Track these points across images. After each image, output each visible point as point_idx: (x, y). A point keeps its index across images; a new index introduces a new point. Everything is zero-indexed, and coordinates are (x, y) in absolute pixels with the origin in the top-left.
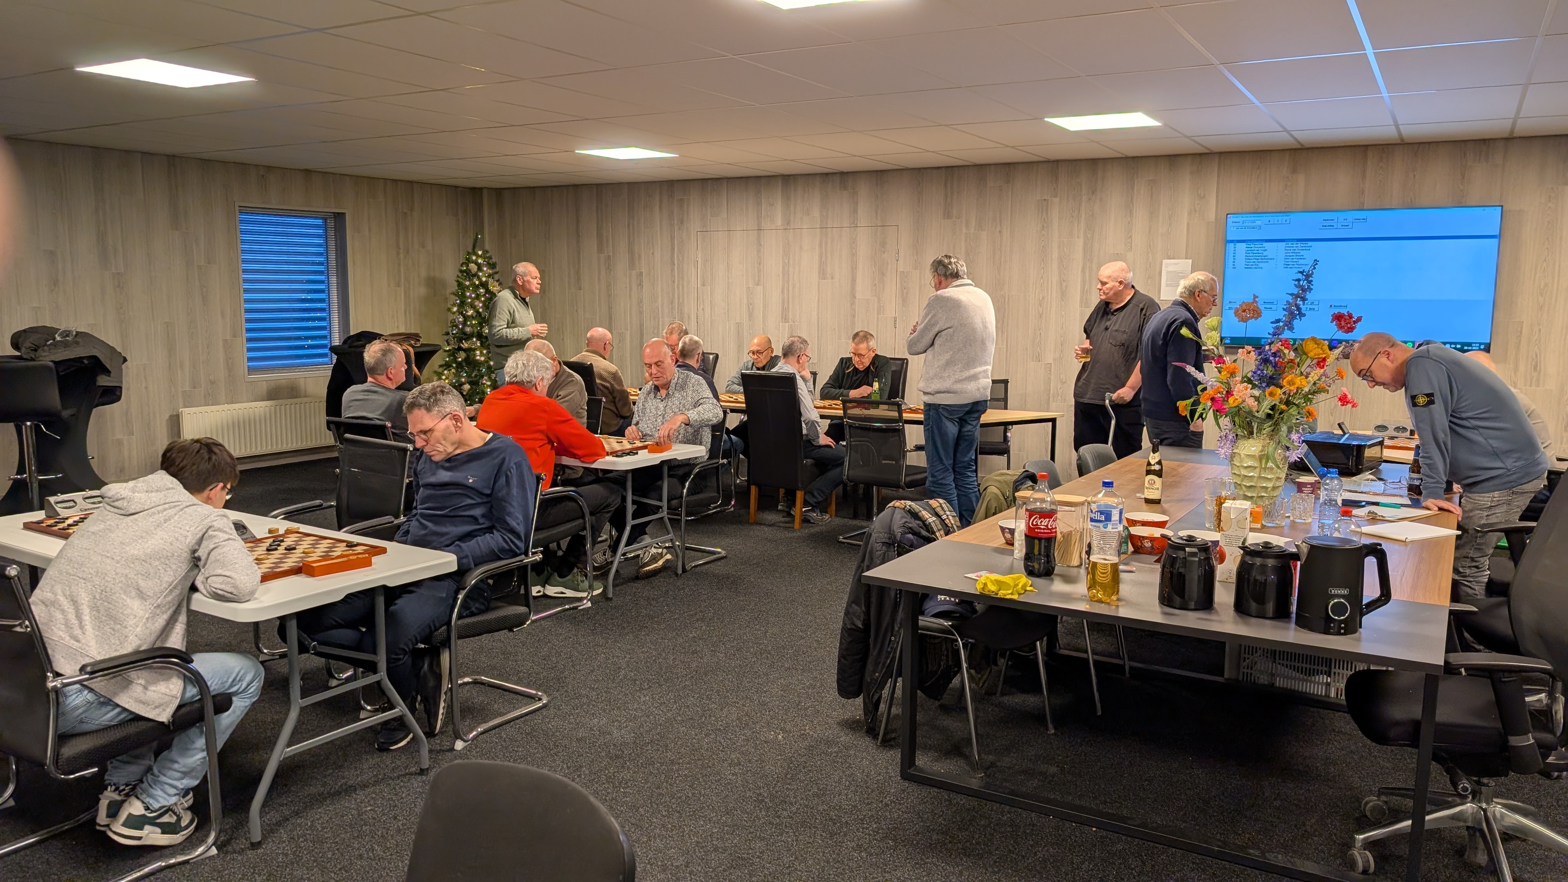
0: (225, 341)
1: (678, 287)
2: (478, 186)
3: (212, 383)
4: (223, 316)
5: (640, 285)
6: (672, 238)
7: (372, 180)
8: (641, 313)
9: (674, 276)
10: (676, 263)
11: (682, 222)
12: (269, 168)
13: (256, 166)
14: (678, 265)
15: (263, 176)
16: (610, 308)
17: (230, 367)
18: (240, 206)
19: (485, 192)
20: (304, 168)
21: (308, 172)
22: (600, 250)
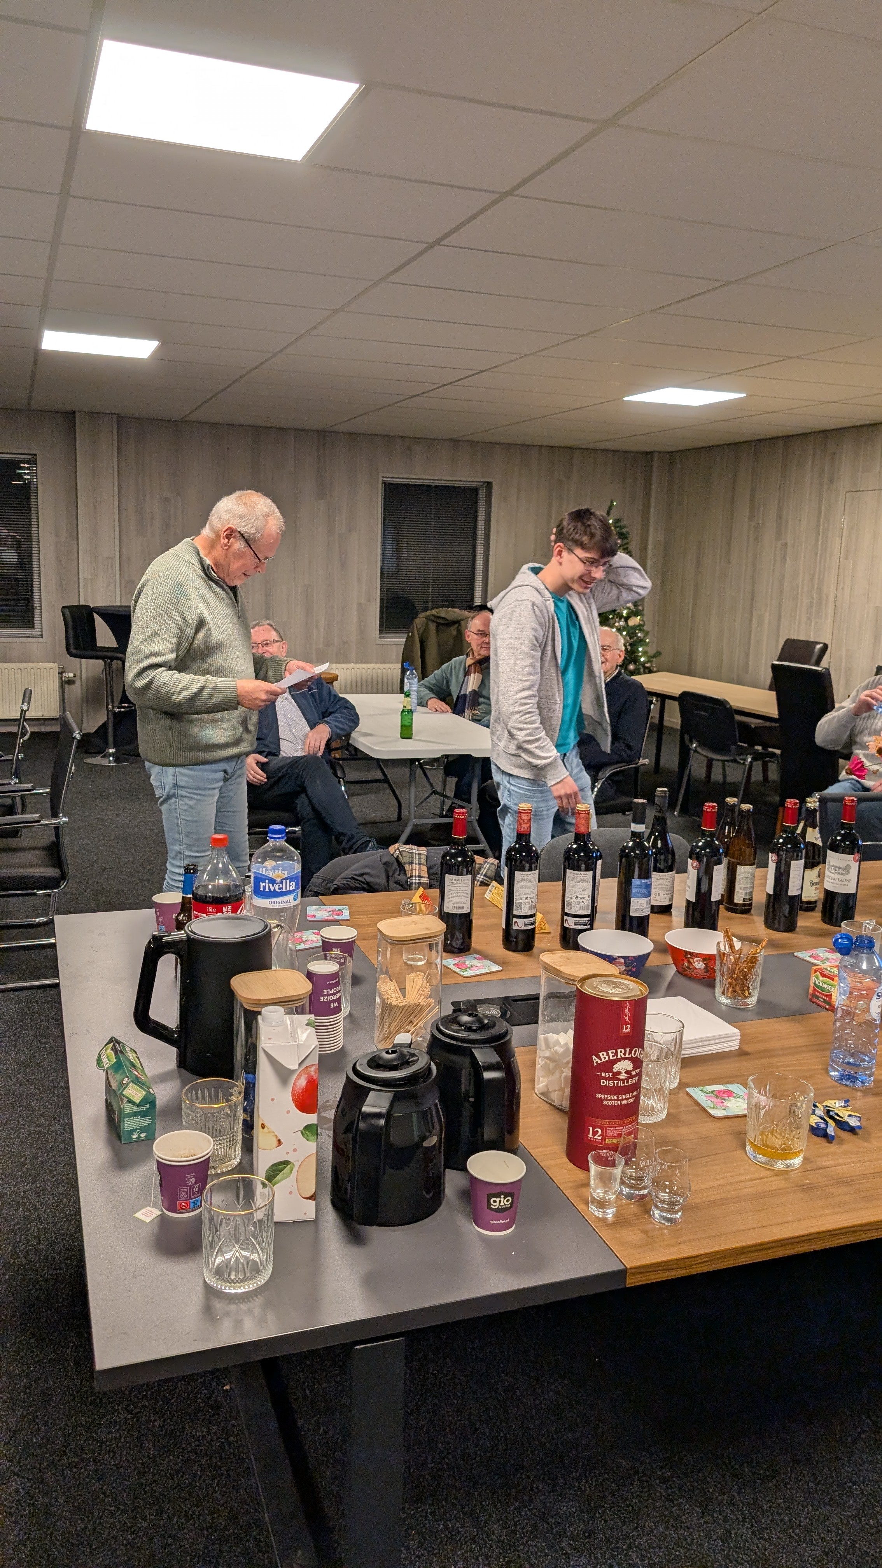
0: (359, 605)
1: (820, 562)
2: (649, 450)
3: (345, 643)
4: (359, 580)
5: (784, 558)
6: (820, 500)
7: (525, 448)
8: (781, 591)
9: (817, 547)
10: (821, 531)
11: (832, 481)
12: (416, 440)
13: (402, 437)
14: (823, 533)
15: (408, 447)
16: (753, 585)
17: (362, 631)
18: (383, 477)
19: (656, 455)
20: (451, 437)
21: (455, 442)
22: (751, 517)
